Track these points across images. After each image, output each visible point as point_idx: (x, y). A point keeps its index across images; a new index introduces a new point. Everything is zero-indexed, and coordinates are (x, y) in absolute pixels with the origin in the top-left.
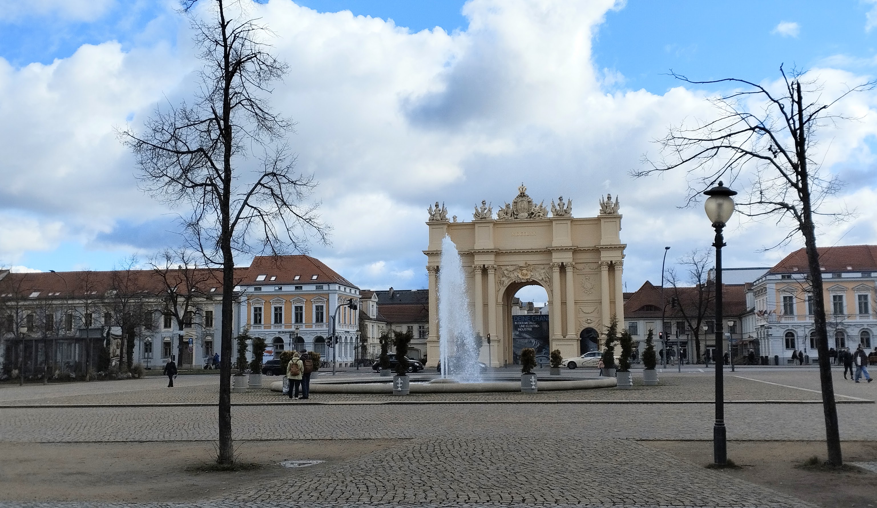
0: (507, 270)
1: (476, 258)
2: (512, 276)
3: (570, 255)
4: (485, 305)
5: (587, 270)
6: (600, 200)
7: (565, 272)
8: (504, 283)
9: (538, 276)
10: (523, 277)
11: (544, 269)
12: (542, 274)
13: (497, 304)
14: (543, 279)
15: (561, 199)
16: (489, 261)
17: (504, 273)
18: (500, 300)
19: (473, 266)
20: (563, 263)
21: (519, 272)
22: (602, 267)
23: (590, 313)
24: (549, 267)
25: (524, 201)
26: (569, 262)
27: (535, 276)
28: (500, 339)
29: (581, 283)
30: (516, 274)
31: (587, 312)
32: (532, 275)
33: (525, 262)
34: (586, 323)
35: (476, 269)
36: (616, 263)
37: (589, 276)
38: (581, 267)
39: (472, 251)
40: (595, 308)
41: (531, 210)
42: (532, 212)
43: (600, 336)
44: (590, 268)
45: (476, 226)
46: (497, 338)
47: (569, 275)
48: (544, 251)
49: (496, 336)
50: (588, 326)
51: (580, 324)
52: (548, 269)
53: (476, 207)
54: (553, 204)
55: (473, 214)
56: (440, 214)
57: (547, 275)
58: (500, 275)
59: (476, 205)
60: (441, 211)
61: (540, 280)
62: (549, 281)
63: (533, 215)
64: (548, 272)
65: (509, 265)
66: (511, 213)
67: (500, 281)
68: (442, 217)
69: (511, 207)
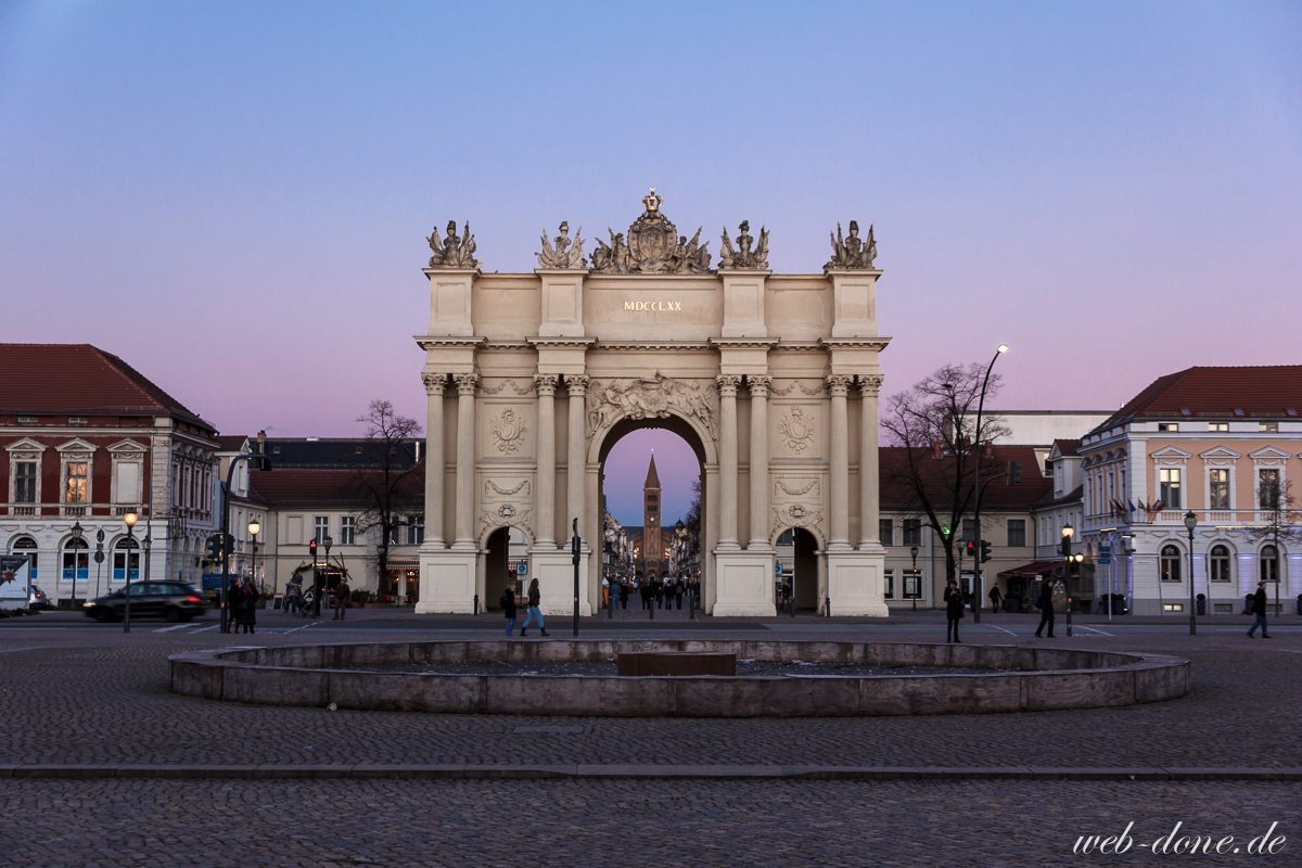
0: (612, 388)
1: (545, 357)
2: (624, 402)
3: (762, 358)
5: (797, 393)
6: (832, 235)
7: (749, 399)
8: (605, 420)
9: (683, 404)
11: (698, 388)
12: (695, 402)
13: (587, 469)
14: (695, 413)
15: (744, 226)
16: (571, 364)
18: (594, 458)
19: (535, 376)
20: (746, 376)
21: (640, 395)
22: (834, 389)
23: (800, 494)
24: (710, 386)
25: (657, 229)
26: (760, 375)
27: (677, 404)
28: (593, 551)
29: (781, 424)
30: (633, 399)
31: (794, 491)
32: (671, 403)
33: (655, 371)
34: (792, 518)
35: (542, 383)
36: (866, 381)
37: (800, 408)
38: (783, 387)
39: (535, 342)
40: (812, 482)
41: (670, 250)
42: (673, 256)
43: (821, 548)
44: (803, 392)
45: (545, 283)
46: (586, 549)
47: (758, 405)
48: (701, 348)
49: (586, 543)
50: (794, 524)
51: (777, 519)
52: (708, 389)
53: (546, 236)
54: (725, 239)
55: (536, 254)
56: (458, 249)
57: (706, 404)
58: (596, 401)
59: (544, 232)
60: (461, 243)
61: (687, 414)
62: (708, 418)
63: (676, 263)
64: (706, 398)
65: (617, 378)
66: (624, 256)
67: (595, 415)
68: (463, 259)
69: (625, 243)
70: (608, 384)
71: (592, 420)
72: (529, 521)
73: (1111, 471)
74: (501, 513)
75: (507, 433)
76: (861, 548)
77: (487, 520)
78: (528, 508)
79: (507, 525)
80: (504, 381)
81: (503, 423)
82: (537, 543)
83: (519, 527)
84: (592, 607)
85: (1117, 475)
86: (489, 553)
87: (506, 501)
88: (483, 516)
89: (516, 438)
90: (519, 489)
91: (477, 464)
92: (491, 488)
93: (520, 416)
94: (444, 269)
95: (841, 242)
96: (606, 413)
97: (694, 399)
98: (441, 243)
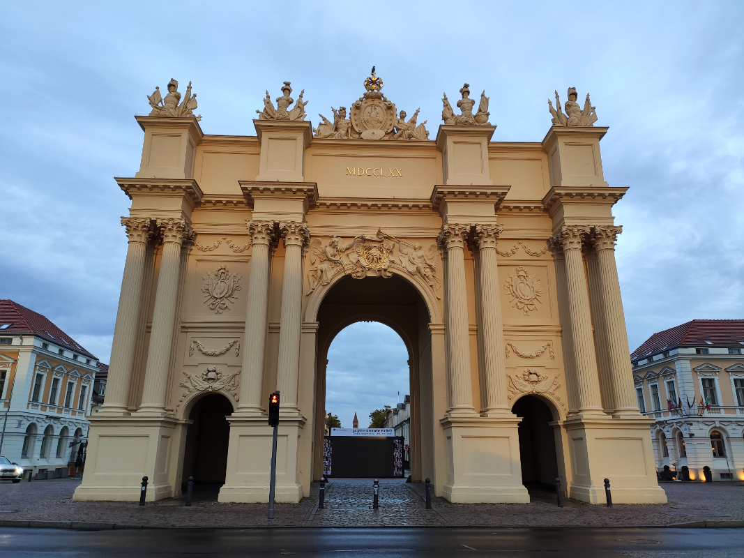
1: (259, 205)
2: (345, 261)
3: (489, 210)
4: (273, 329)
5: (521, 254)
6: (550, 103)
8: (324, 278)
9: (405, 263)
10: (371, 266)
13: (304, 328)
14: (418, 271)
15: (465, 91)
16: (290, 212)
17: (325, 252)
18: (312, 317)
20: (475, 227)
21: (361, 254)
22: (568, 242)
23: (533, 358)
24: (432, 246)
25: (378, 106)
26: (489, 225)
27: (399, 263)
28: (306, 419)
29: (507, 284)
30: (353, 257)
31: (526, 354)
32: (393, 262)
33: (377, 231)
34: (526, 383)
35: (256, 231)
36: (602, 233)
37: (526, 269)
38: (505, 247)
39: (250, 187)
40: (546, 344)
41: (391, 125)
42: (393, 130)
43: (563, 418)
44: (528, 253)
45: (265, 136)
46: (296, 415)
47: (489, 257)
48: (424, 206)
49: (296, 409)
50: (531, 390)
51: (511, 384)
52: (430, 249)
53: (268, 97)
54: (446, 105)
55: (258, 112)
56: (178, 105)
57: (429, 263)
58: (314, 258)
59: (267, 93)
60: (182, 100)
61: (410, 273)
62: (432, 277)
63: (398, 134)
64: (430, 257)
65: (337, 237)
66: (346, 129)
67: (314, 273)
68: (182, 113)
69: (347, 117)
70: (327, 242)
72: (237, 386)
73: (655, 384)
74: (205, 377)
75: (219, 291)
76: (622, 417)
77: (188, 385)
78: (235, 371)
79: (210, 390)
80: (220, 238)
81: (215, 282)
82: (238, 408)
83: (223, 392)
84: (301, 489)
85: (663, 386)
86: (192, 423)
87: (212, 363)
88: (184, 380)
89: (229, 296)
90: (227, 350)
91: (182, 323)
92: (196, 349)
93: (235, 274)
94: (159, 118)
95: (560, 108)
96: (325, 271)
97: (416, 258)
98: (161, 101)
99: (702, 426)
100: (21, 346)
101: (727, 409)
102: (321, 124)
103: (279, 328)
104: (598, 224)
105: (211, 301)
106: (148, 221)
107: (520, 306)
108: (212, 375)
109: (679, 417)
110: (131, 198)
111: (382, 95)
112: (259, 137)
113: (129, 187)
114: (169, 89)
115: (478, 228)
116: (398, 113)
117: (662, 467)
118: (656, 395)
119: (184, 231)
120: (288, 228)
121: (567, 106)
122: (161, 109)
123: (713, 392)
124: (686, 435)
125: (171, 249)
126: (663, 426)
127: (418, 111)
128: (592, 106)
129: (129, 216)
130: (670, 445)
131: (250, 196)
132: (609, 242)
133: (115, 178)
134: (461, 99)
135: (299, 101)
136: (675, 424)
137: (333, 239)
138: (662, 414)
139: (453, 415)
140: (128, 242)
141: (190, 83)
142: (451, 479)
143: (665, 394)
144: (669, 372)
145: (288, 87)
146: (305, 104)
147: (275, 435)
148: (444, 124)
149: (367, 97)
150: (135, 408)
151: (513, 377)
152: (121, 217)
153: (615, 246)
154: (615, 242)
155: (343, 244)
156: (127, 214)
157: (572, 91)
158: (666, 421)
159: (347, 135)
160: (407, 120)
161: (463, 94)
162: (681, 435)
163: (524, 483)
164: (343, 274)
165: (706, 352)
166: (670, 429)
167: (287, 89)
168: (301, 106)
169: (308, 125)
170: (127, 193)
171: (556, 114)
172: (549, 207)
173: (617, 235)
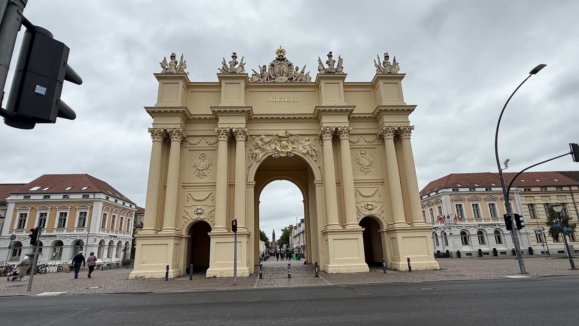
0: (261, 140)
1: (221, 120)
2: (269, 148)
3: (345, 119)
4: (231, 186)
5: (362, 142)
6: (375, 61)
7: (340, 141)
8: (257, 157)
9: (301, 148)
10: (283, 150)
13: (247, 185)
14: (308, 152)
15: (330, 56)
16: (238, 124)
17: (257, 144)
18: (252, 179)
19: (216, 129)
20: (337, 128)
21: (277, 144)
22: (386, 135)
23: (370, 197)
24: (315, 139)
25: (284, 64)
26: (345, 127)
27: (297, 148)
28: (250, 233)
29: (355, 158)
30: (273, 146)
31: (366, 195)
32: (294, 148)
33: (285, 131)
34: (366, 210)
35: (220, 133)
36: (404, 130)
37: (365, 150)
38: (354, 139)
39: (216, 110)
40: (376, 189)
41: (291, 74)
42: (292, 77)
43: (385, 228)
44: (366, 141)
45: (223, 83)
46: (246, 231)
47: (345, 144)
48: (310, 118)
49: (245, 228)
50: (369, 213)
51: (358, 211)
52: (314, 141)
53: (225, 61)
54: (321, 63)
55: (219, 69)
56: (176, 67)
57: (313, 148)
58: (252, 148)
59: (224, 59)
60: (178, 64)
61: (304, 153)
62: (315, 155)
63: (294, 79)
64: (314, 145)
65: (264, 135)
66: (267, 76)
67: (252, 155)
68: (179, 71)
69: (267, 71)
70: (259, 138)
71: (251, 158)
72: (213, 217)
73: (431, 208)
74: (196, 212)
75: (201, 166)
76: (415, 226)
77: (187, 217)
78: (212, 209)
79: (199, 219)
80: (201, 138)
81: (199, 161)
82: (215, 228)
83: (206, 220)
84: (249, 269)
85: (436, 208)
86: (190, 237)
87: (199, 206)
88: (185, 214)
89: (207, 169)
90: (207, 198)
91: (183, 183)
92: (190, 198)
93: (209, 157)
94: (166, 74)
95: (380, 64)
96: (258, 154)
97: (307, 145)
98: (167, 65)
99: (456, 229)
100: (94, 198)
101: (469, 220)
102: (253, 75)
103: (234, 185)
104: (402, 125)
105: (197, 172)
106: (162, 130)
107: (362, 170)
108: (199, 211)
109: (444, 225)
110: (153, 118)
111: (285, 58)
112: (220, 83)
113: (152, 112)
114: (171, 59)
115: (339, 129)
116: (294, 67)
117: (436, 251)
118: (432, 214)
119: (181, 134)
120: (237, 131)
121: (384, 63)
122: (167, 69)
123: (461, 211)
124: (448, 234)
125: (175, 145)
126: (436, 229)
127: (305, 66)
128: (397, 63)
129: (152, 127)
130: (440, 240)
131: (216, 114)
132: (407, 134)
133: (144, 107)
134: (328, 60)
135: (241, 63)
136: (442, 228)
137: (262, 137)
138: (435, 223)
139: (328, 228)
140: (153, 142)
141: (182, 55)
142: (328, 262)
143: (436, 213)
144: (438, 202)
145: (235, 55)
146: (244, 64)
147: (236, 242)
148: (319, 73)
149: (278, 59)
150: (160, 230)
151: (360, 207)
152: (149, 128)
153: (411, 137)
154: (411, 134)
155: (267, 139)
156: (151, 127)
157: (386, 55)
158: (437, 227)
159: (267, 80)
160: (299, 71)
161: (329, 57)
162: (445, 234)
163: (367, 262)
164: (268, 155)
165: (457, 190)
166: (439, 231)
167: (234, 56)
168: (242, 66)
169: (247, 75)
170: (151, 115)
171: (379, 67)
172: (376, 116)
173: (411, 131)
